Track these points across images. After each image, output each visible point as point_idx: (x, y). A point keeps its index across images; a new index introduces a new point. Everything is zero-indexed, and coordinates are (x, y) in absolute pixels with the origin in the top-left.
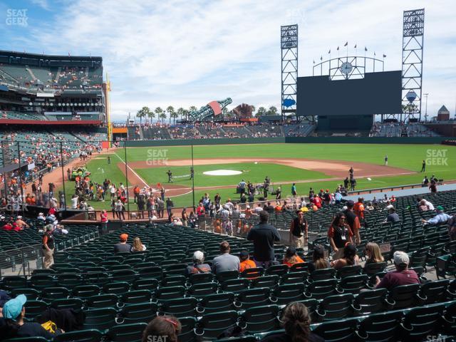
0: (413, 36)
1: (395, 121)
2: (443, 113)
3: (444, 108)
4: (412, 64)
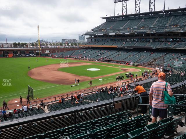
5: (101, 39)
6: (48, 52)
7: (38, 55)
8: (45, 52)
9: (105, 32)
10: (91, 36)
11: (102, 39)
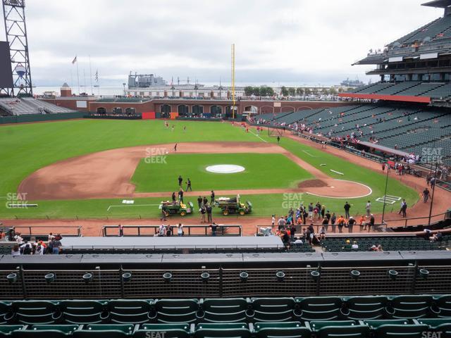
0: (14, 6)
1: (7, 96)
2: (67, 89)
3: (65, 85)
4: (17, 36)
5: (407, 76)
6: (254, 109)
7: (229, 116)
8: (248, 109)
9: (414, 51)
10: (384, 66)
11: (410, 75)
